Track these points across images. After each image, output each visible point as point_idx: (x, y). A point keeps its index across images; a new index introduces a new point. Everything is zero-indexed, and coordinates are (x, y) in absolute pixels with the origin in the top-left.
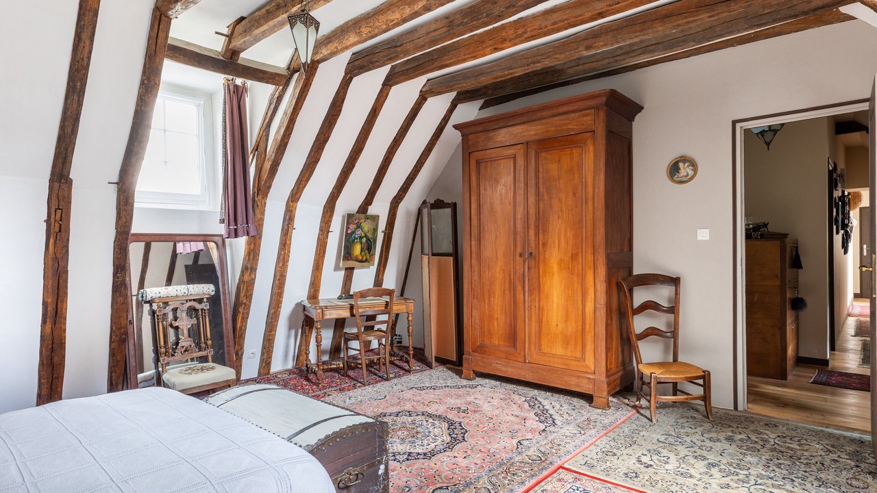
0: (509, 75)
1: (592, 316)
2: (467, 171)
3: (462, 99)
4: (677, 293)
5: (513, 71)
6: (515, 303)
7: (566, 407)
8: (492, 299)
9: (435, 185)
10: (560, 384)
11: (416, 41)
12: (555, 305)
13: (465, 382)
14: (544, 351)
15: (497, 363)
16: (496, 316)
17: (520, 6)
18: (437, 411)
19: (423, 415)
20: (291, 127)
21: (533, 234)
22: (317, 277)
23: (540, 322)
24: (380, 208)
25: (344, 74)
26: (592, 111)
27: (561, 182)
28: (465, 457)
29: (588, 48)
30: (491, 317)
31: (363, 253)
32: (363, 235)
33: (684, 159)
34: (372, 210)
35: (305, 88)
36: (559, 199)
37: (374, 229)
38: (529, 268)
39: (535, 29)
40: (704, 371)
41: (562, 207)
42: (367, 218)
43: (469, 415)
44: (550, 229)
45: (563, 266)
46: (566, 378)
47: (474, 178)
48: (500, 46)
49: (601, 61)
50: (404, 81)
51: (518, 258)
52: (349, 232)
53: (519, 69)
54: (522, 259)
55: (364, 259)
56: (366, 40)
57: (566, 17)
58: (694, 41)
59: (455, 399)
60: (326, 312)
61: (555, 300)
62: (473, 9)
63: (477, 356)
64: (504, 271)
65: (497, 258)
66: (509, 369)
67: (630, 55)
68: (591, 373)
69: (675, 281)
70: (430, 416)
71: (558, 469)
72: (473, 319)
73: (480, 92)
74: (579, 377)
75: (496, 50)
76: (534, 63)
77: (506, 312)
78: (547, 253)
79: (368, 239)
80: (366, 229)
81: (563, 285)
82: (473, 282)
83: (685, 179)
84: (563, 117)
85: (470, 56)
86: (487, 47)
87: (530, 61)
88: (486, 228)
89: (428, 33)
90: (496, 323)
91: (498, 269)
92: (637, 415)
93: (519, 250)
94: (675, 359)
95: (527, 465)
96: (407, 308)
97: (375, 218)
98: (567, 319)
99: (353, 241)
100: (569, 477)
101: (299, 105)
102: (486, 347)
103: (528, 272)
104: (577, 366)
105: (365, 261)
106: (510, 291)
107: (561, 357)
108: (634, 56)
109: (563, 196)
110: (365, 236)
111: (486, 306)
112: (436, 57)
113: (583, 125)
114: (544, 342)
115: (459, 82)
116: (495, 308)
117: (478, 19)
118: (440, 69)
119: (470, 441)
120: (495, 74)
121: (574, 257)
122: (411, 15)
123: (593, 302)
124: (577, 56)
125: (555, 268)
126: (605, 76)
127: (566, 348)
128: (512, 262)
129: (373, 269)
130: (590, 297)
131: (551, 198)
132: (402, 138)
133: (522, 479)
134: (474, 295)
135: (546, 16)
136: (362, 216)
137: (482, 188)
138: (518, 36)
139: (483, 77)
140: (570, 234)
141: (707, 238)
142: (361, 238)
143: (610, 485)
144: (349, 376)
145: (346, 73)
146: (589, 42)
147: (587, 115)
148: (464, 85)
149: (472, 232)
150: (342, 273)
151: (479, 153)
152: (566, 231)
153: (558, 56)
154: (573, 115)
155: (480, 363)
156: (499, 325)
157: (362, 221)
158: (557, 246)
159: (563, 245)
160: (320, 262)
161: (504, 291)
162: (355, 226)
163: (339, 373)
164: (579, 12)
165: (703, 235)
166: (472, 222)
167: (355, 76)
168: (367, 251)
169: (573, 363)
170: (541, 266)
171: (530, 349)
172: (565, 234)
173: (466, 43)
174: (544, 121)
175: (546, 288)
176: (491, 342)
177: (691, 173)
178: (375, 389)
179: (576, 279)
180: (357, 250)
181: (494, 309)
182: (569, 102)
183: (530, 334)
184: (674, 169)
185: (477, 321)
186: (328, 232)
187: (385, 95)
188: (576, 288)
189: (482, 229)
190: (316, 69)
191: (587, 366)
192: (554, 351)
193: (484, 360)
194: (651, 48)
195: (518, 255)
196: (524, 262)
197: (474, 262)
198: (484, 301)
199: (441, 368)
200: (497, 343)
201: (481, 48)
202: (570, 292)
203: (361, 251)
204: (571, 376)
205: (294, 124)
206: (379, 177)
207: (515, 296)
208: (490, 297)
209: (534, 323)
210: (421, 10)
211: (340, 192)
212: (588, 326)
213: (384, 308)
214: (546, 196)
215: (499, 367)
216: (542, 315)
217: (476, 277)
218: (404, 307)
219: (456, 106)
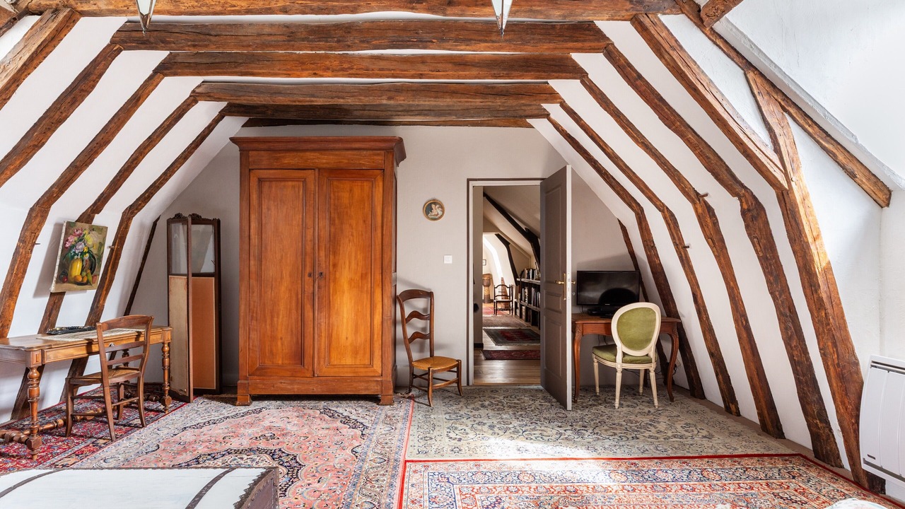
0: (308, 101)
1: (380, 327)
2: (247, 187)
3: (234, 112)
4: (432, 304)
5: (315, 99)
6: (303, 321)
7: (360, 410)
8: (275, 319)
9: (180, 197)
10: (350, 391)
11: (240, 37)
12: (345, 320)
13: (243, 409)
14: (333, 363)
15: (281, 383)
16: (279, 336)
17: (373, 45)
18: (241, 444)
19: (229, 453)
20: (12, 89)
21: (324, 255)
22: (9, 306)
23: (330, 336)
24: (109, 218)
25: (108, 42)
26: (383, 152)
27: (352, 209)
28: (319, 482)
29: (390, 98)
30: (273, 338)
31: (84, 274)
32: (86, 250)
33: (435, 202)
34: (98, 220)
35: (50, 42)
36: (350, 225)
37: (100, 243)
38: (319, 287)
39: (362, 69)
40: (458, 361)
41: (352, 232)
42: (93, 229)
43: (281, 439)
44: (341, 252)
45: (353, 284)
46: (355, 385)
47: (254, 196)
48: (321, 73)
49: (384, 111)
50: (187, 75)
51: (307, 278)
52: (67, 245)
53: (321, 100)
54: (311, 279)
55: (85, 281)
56: (181, 13)
57: (392, 67)
58: (456, 116)
59: (249, 428)
60: (48, 354)
61: (345, 315)
62: (321, 29)
63: (256, 379)
64: (290, 290)
65: (282, 278)
66: (296, 386)
67: (409, 113)
68: (379, 377)
69: (429, 295)
70: (236, 452)
71: (405, 463)
72: (251, 342)
73: (258, 110)
74: (368, 382)
75: (315, 75)
76: (339, 98)
77: (292, 331)
78: (338, 274)
79: (92, 256)
80: (90, 243)
81: (353, 302)
82: (252, 303)
83: (437, 217)
84: (355, 152)
85: (285, 72)
86: (307, 70)
87: (334, 94)
88: (269, 248)
89: (259, 35)
90: (279, 343)
91: (283, 289)
92: (416, 404)
93: (308, 270)
94: (432, 355)
95: (379, 469)
96: (163, 337)
97: (102, 230)
98: (356, 331)
99: (73, 257)
100: (419, 466)
101: (35, 62)
102: (268, 368)
103: (318, 291)
104: (366, 372)
105: (83, 284)
106: (297, 310)
107: (350, 366)
108: (412, 115)
109: (354, 222)
110: (88, 252)
111: (268, 327)
112: (241, 61)
113: (373, 162)
114: (334, 354)
115: (250, 94)
116: (279, 328)
117: (327, 42)
118: (242, 76)
119: (309, 466)
120: (296, 98)
121: (363, 277)
122: (262, 9)
123: (381, 315)
124: (377, 102)
125: (346, 286)
126: (374, 124)
127: (356, 358)
128: (300, 282)
129: (90, 294)
130: (377, 311)
131: (342, 224)
132: (158, 139)
133: (387, 482)
134: (252, 316)
135: (373, 60)
136: (87, 226)
137: (264, 207)
138: (343, 70)
139: (282, 96)
140: (360, 257)
141: (451, 262)
142: (83, 253)
143: (451, 463)
144: (74, 435)
145: (113, 42)
146: (392, 94)
147: (378, 155)
148: (255, 99)
149: (252, 251)
150: (45, 300)
151: (261, 171)
152: (356, 254)
153: (363, 98)
154: (365, 152)
155: (260, 386)
156: (283, 345)
157: (86, 232)
158: (347, 266)
159: (353, 265)
160: (16, 285)
161: (290, 310)
162: (76, 238)
163: (50, 434)
164: (405, 67)
165: (449, 260)
166: (251, 241)
167: (125, 49)
168: (89, 271)
169: (362, 370)
170: (332, 285)
171: (319, 363)
172: (356, 257)
173: (282, 58)
174: (337, 152)
175: (336, 305)
176: (273, 363)
177: (440, 213)
178: (134, 441)
179: (365, 295)
180: (77, 269)
181: (277, 329)
182: (364, 140)
183: (319, 350)
184: (428, 209)
185: (257, 343)
186: (34, 244)
187: (155, 84)
188: (365, 303)
189: (263, 249)
190: (75, 22)
191: (375, 371)
192: (343, 362)
193: (265, 382)
194: (426, 112)
195: (307, 275)
196: (314, 282)
197: (253, 282)
198: (266, 322)
199: (200, 400)
200: (280, 362)
201: (300, 68)
202: (360, 308)
203: (82, 270)
204: (361, 382)
205: (18, 86)
206: (119, 180)
207: (302, 315)
208: (272, 317)
209: (323, 339)
210: (278, 8)
211: (63, 193)
212: (376, 336)
213: (133, 341)
214: (337, 221)
215: (283, 386)
216: (332, 330)
217: (255, 297)
218: (159, 336)
219: (223, 117)
